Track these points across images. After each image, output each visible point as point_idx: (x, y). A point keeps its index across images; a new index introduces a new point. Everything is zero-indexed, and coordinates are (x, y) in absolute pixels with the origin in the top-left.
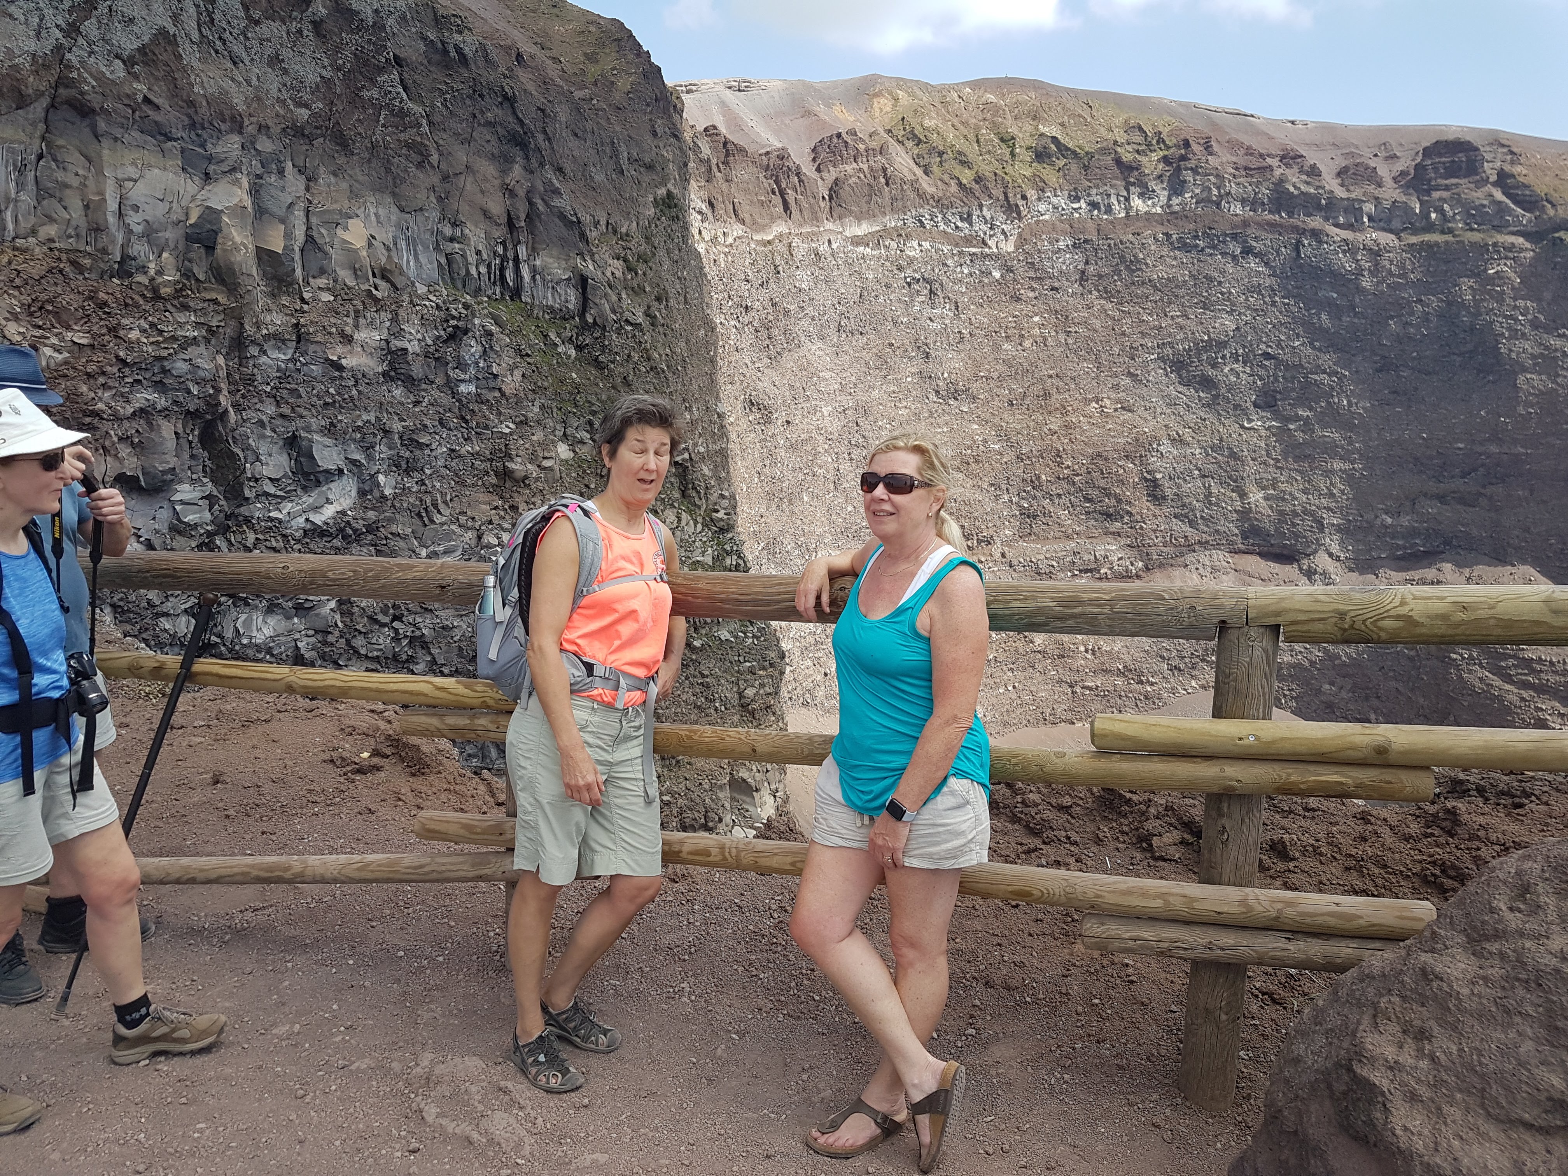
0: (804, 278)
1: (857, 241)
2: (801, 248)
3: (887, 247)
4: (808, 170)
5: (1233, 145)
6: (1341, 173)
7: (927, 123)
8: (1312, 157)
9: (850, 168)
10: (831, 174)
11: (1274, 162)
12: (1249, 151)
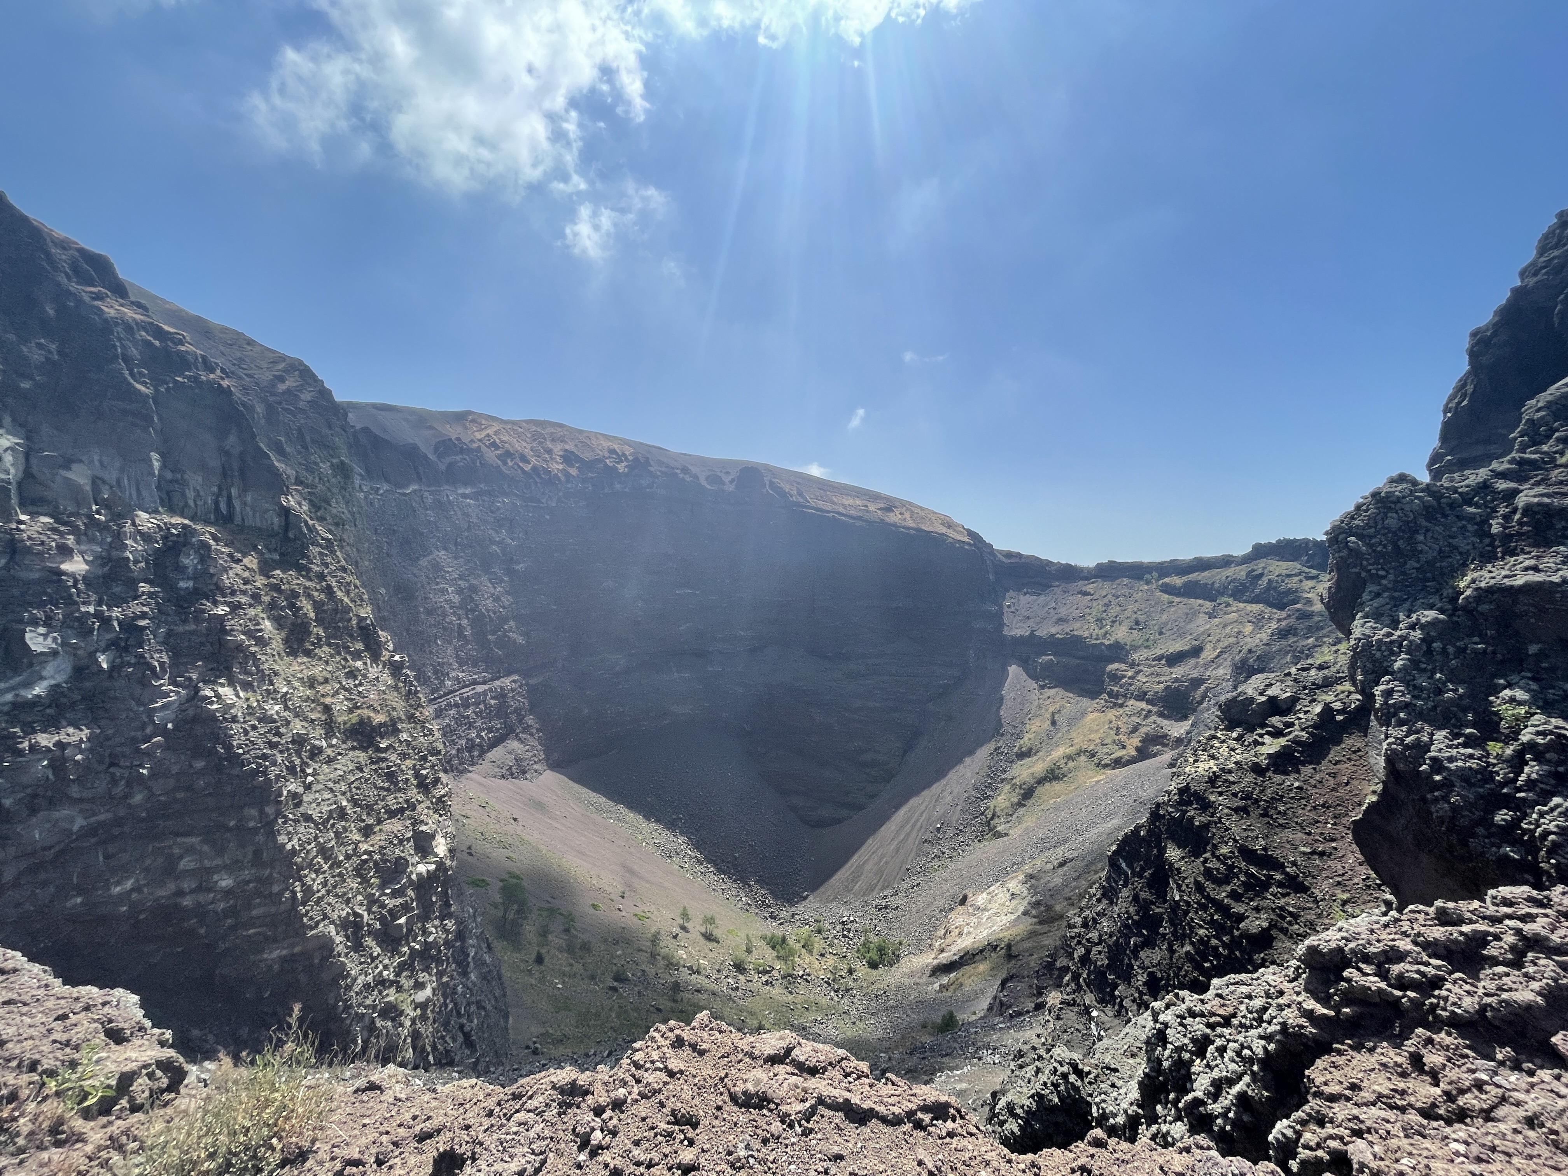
0: (431, 515)
1: (464, 496)
2: (429, 499)
3: (484, 501)
4: (432, 457)
5: (660, 463)
6: (707, 479)
7: (503, 438)
8: (693, 470)
9: (458, 458)
10: (448, 460)
11: (678, 471)
12: (668, 466)
